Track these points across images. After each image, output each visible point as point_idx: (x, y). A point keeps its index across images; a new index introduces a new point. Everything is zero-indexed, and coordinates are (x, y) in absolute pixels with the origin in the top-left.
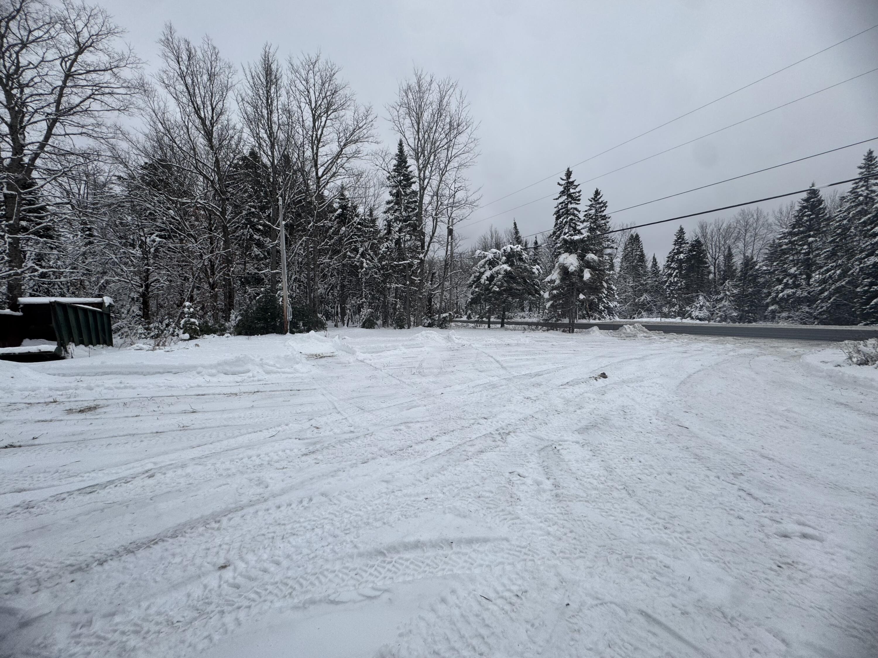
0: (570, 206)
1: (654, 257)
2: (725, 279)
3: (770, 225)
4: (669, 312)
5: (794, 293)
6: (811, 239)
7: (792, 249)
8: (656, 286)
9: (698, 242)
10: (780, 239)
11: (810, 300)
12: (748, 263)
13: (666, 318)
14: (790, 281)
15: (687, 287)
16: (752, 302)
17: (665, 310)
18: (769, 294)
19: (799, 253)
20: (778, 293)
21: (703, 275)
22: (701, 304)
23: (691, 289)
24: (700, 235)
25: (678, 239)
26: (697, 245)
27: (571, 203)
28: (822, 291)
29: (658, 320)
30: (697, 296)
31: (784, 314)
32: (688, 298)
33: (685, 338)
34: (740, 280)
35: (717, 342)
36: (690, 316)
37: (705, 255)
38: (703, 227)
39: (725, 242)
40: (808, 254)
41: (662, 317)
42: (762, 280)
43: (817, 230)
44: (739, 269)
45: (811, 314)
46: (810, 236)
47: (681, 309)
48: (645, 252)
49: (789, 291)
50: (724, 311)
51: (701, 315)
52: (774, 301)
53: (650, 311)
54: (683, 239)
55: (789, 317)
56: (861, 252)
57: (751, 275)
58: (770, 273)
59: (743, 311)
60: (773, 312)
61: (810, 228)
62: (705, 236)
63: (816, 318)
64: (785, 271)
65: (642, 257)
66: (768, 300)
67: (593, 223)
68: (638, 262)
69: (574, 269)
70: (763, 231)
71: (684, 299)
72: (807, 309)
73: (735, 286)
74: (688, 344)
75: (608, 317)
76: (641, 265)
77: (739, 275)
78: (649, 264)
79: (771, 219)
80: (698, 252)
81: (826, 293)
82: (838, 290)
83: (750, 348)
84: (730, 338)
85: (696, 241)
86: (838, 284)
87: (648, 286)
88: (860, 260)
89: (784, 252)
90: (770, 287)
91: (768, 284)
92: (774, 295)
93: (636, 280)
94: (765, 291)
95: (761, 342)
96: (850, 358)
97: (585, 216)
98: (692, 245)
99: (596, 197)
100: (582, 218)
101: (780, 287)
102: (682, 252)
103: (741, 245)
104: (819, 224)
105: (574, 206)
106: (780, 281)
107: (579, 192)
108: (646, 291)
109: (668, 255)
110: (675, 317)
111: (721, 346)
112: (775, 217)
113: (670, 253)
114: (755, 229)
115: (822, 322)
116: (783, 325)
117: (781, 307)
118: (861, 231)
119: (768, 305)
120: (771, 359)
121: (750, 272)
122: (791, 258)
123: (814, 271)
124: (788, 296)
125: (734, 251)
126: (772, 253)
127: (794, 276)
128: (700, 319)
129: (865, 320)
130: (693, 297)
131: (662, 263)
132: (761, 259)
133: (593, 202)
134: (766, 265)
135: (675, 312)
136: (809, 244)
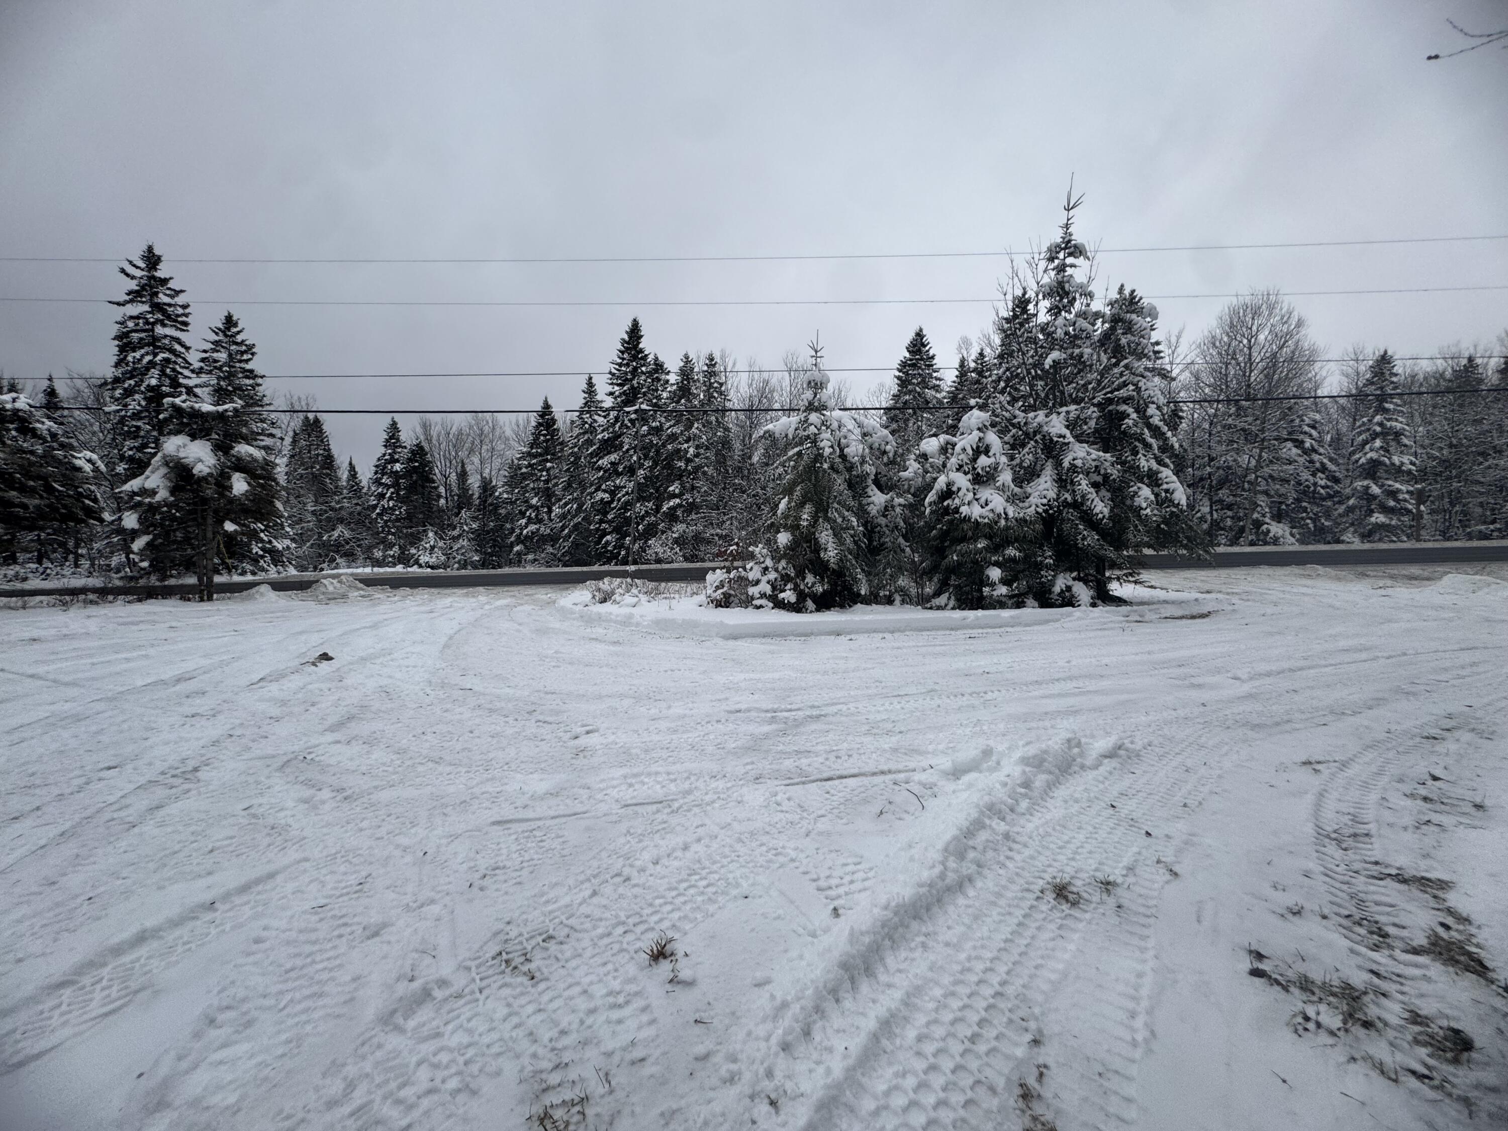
0: (159, 330)
1: (351, 464)
2: (460, 508)
3: (507, 439)
4: (385, 557)
5: (538, 530)
6: (549, 465)
7: (532, 475)
8: (359, 514)
9: (419, 447)
10: (519, 459)
11: (553, 539)
12: (487, 487)
13: (379, 566)
14: (533, 515)
15: (410, 517)
16: (495, 540)
17: (378, 554)
18: (512, 531)
19: (538, 480)
20: (522, 529)
21: (430, 499)
22: (432, 543)
23: (414, 520)
24: (422, 438)
25: (391, 438)
26: (419, 452)
27: (164, 325)
28: (563, 528)
29: (368, 570)
30: (425, 531)
31: (530, 557)
32: (412, 534)
33: (423, 594)
34: (479, 510)
35: (467, 595)
36: (417, 562)
37: (431, 469)
38: (426, 427)
39: (457, 453)
40: (547, 482)
41: (373, 566)
42: (503, 511)
43: (553, 454)
44: (476, 496)
45: (555, 555)
46: (547, 461)
47: (403, 553)
48: (335, 450)
49: (533, 527)
50: (463, 554)
51: (434, 560)
52: (519, 540)
53: (350, 556)
54: (398, 440)
55: (535, 560)
56: (591, 485)
57: (491, 504)
58: (512, 503)
59: (486, 553)
60: (519, 554)
61: (547, 451)
62: (429, 441)
63: (560, 560)
64: (527, 501)
65: (329, 461)
66: (512, 539)
67: (224, 379)
68: (322, 468)
69: (206, 470)
70: (500, 446)
71: (407, 535)
72: (551, 550)
73: (474, 519)
74: (431, 601)
75: (273, 570)
76: (328, 475)
77: (477, 502)
78: (344, 475)
79: (509, 433)
80: (421, 464)
81: (567, 531)
82: (576, 526)
83: (504, 598)
84: (481, 589)
85: (417, 445)
86: (576, 520)
87: (343, 513)
88: (591, 494)
89: (524, 477)
90: (512, 521)
91: (510, 518)
92: (518, 531)
93: (321, 500)
94: (508, 526)
95: (515, 590)
96: (594, 597)
97: (203, 360)
98: (412, 452)
99: (228, 329)
100: (197, 365)
101: (523, 522)
102: (397, 461)
103: (476, 460)
104: (555, 447)
105: (169, 331)
106: (522, 514)
107: (185, 307)
108: (341, 521)
109: (375, 462)
110: (394, 565)
111: (472, 600)
112: (513, 430)
113: (379, 460)
114: (491, 441)
115: (565, 565)
116: (530, 569)
117: (526, 547)
118: (589, 462)
119: (512, 545)
120: (528, 608)
121: (490, 501)
122: (532, 485)
123: (554, 504)
124: (533, 533)
125: (468, 468)
126: (512, 477)
127: (536, 508)
128: (432, 568)
129: (599, 560)
130: (419, 533)
131: (366, 474)
132: (500, 484)
133: (221, 337)
134: (508, 493)
135: (393, 556)
136: (548, 470)
